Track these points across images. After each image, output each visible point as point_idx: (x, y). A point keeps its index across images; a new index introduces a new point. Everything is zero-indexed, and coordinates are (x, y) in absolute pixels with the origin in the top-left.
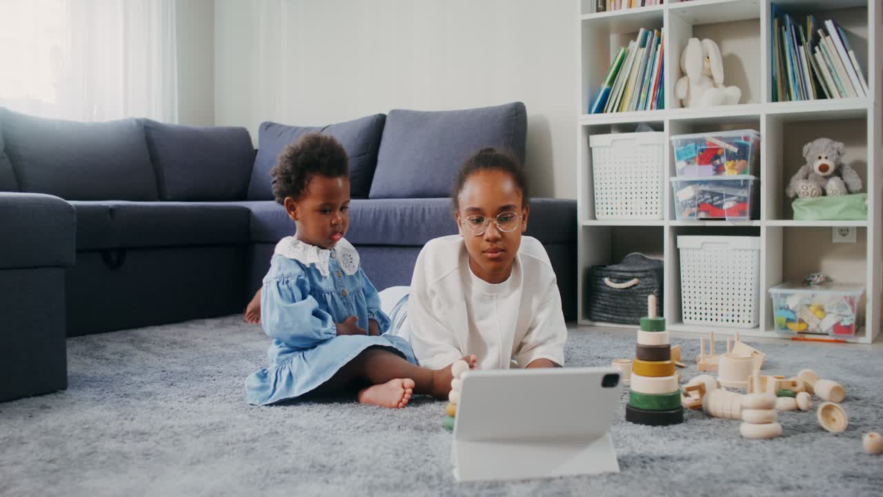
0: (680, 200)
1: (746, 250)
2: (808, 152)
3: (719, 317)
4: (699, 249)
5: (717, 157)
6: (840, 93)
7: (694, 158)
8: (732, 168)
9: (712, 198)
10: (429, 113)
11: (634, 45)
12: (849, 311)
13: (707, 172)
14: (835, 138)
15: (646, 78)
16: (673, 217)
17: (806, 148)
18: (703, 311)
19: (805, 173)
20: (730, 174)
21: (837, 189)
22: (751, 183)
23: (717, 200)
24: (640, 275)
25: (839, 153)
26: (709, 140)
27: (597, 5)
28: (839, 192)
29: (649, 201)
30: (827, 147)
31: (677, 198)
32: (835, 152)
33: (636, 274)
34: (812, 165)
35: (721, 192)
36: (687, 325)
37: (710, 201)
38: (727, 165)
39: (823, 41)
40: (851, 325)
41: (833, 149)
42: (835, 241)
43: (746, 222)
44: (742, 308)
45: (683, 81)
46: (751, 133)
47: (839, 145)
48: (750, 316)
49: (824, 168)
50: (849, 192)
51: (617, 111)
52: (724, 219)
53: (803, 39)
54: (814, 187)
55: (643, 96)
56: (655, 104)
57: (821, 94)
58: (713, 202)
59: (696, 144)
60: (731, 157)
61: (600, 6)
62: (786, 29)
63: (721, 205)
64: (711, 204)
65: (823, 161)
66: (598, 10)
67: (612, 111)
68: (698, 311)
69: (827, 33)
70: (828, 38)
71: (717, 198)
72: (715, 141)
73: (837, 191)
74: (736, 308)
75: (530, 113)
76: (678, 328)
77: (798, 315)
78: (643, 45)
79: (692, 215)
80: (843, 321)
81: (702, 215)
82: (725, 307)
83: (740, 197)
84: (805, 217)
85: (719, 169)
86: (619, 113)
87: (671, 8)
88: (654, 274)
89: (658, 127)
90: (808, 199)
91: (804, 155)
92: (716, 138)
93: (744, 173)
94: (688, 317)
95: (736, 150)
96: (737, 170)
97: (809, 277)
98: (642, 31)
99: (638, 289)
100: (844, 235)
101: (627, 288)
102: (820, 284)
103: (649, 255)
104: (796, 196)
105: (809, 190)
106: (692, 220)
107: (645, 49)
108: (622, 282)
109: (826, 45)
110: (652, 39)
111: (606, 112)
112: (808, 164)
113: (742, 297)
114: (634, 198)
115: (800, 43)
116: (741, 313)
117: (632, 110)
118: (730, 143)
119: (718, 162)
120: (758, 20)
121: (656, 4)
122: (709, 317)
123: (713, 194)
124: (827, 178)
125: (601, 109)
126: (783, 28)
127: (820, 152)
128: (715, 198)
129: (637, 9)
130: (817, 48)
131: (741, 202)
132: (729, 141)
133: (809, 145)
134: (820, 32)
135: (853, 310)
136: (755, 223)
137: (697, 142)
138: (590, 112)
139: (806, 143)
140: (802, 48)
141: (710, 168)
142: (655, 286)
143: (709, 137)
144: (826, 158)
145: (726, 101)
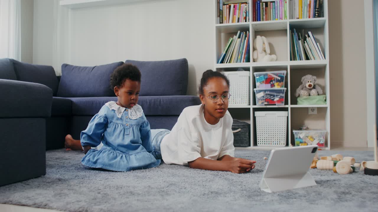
0: (258, 97)
1: (282, 116)
2: (304, 80)
3: (272, 143)
4: (264, 116)
5: (272, 81)
6: (314, 58)
7: (263, 81)
8: (278, 85)
9: (270, 97)
10: (144, 62)
11: (236, 37)
12: (322, 138)
13: (268, 87)
14: (313, 75)
15: (241, 50)
16: (255, 104)
17: (303, 78)
18: (266, 141)
19: (302, 88)
20: (277, 87)
21: (315, 93)
22: (285, 91)
23: (272, 98)
24: (242, 127)
25: (315, 80)
26: (270, 74)
27: (220, 21)
28: (316, 94)
29: (243, 98)
30: (311, 78)
31: (257, 97)
32: (314, 80)
33: (240, 127)
34: (305, 84)
35: (274, 94)
36: (259, 146)
37: (269, 98)
38: (276, 84)
39: (307, 39)
40: (324, 143)
41: (313, 78)
42: (309, 113)
43: (283, 106)
44: (281, 139)
45: (255, 52)
46: (285, 72)
47: (315, 77)
48: (284, 142)
49: (310, 86)
50: (318, 95)
51: (229, 63)
52: (275, 105)
53: (301, 38)
54: (306, 93)
55: (239, 57)
56: (245, 60)
57: (307, 58)
58: (270, 98)
59: (264, 76)
60: (278, 81)
61: (221, 21)
62: (294, 34)
63: (273, 99)
64: (270, 99)
65: (309, 83)
66: (220, 23)
67: (227, 63)
68: (264, 141)
69: (309, 36)
70: (309, 38)
71: (272, 96)
72: (271, 75)
73: (315, 94)
74: (279, 139)
75: (189, 63)
76: (255, 148)
77: (304, 141)
78: (239, 37)
79: (262, 103)
80: (320, 142)
81: (266, 103)
82: (274, 139)
83: (281, 96)
84: (302, 104)
85: (273, 86)
86: (230, 64)
87: (252, 23)
88: (247, 127)
89: (247, 69)
90: (305, 97)
91: (302, 81)
92: (272, 73)
93: (282, 87)
94: (260, 143)
95: (279, 78)
96: (280, 86)
97: (301, 127)
98: (239, 32)
99: (241, 133)
100: (313, 111)
101: (237, 132)
102: (306, 129)
103: (240, 120)
104: (299, 96)
105: (305, 94)
106: (263, 105)
107: (240, 39)
108: (235, 130)
109: (309, 41)
110: (243, 36)
111: (224, 63)
112: (303, 84)
113: (281, 135)
114: (237, 97)
115: (299, 39)
116: (280, 141)
117: (235, 62)
118: (277, 76)
119: (272, 83)
120: (286, 30)
121: (243, 22)
122: (268, 143)
123: (271, 95)
124: (311, 89)
125: (222, 62)
126: (293, 34)
127: (308, 80)
128: (271, 97)
129: (236, 23)
130: (305, 42)
131: (281, 98)
132: (277, 75)
133: (304, 77)
134: (306, 36)
135: (323, 138)
136: (286, 106)
137: (264, 75)
138: (218, 63)
139: (303, 76)
140: (300, 41)
141: (269, 85)
142: (247, 131)
143: (269, 73)
144: (311, 82)
145: (272, 60)
